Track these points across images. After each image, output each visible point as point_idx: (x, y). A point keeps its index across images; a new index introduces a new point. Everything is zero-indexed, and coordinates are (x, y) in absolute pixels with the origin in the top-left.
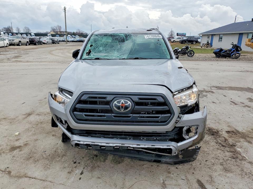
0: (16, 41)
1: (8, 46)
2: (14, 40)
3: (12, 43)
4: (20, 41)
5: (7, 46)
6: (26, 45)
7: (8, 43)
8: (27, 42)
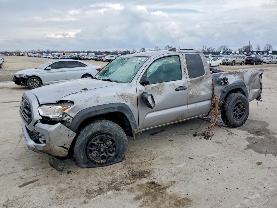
0: (230, 60)
1: (220, 65)
2: (228, 59)
3: (226, 63)
4: (234, 61)
5: (218, 66)
6: (241, 65)
7: (220, 63)
8: (243, 61)
